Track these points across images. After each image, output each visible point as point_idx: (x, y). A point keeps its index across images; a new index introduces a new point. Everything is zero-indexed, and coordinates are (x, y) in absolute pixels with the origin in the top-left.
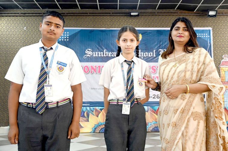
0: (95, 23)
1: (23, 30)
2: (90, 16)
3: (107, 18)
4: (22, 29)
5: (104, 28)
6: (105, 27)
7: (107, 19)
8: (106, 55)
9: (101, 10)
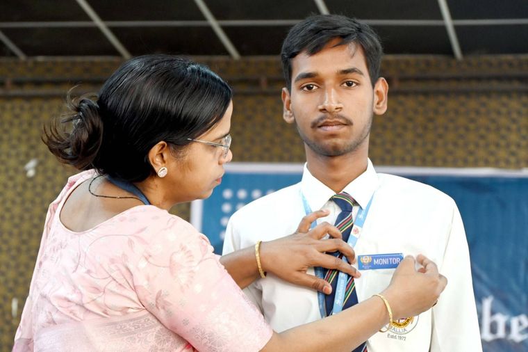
0: (430, 136)
1: (19, 178)
2: (406, 94)
3: (504, 105)
4: (16, 170)
5: (487, 164)
6: (492, 159)
7: (504, 110)
8: (493, 329)
9: (473, 59)
